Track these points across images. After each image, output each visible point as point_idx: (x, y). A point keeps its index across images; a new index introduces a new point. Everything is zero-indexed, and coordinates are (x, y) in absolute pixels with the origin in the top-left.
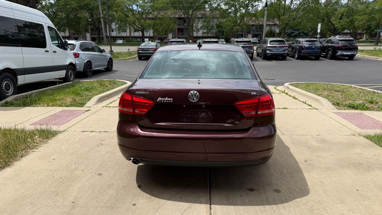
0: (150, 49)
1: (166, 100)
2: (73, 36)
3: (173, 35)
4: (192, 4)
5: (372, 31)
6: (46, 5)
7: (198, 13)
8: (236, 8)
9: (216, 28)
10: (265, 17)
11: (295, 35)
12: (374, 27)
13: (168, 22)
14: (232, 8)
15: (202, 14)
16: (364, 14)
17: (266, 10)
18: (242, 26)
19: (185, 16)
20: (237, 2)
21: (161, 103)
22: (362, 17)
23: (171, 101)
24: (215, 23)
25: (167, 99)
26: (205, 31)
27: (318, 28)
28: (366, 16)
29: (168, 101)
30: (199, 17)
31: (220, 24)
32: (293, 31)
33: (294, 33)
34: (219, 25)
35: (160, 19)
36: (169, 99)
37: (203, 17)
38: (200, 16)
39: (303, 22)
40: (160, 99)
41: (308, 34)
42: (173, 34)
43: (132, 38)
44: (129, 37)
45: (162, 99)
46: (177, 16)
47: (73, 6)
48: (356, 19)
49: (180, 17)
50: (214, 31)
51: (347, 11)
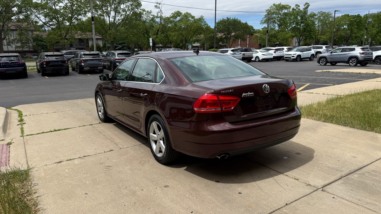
1: (249, 95)
5: (178, 45)
7: (9, 25)
8: (58, 21)
9: (32, 41)
10: (94, 31)
11: (119, 48)
12: (180, 41)
14: (54, 20)
15: (16, 26)
16: (175, 31)
17: (93, 24)
18: (70, 40)
20: (59, 15)
21: (245, 97)
22: (174, 33)
23: (252, 94)
24: (30, 36)
25: (249, 93)
26: (19, 45)
27: (150, 42)
28: (177, 32)
29: (251, 95)
30: (11, 29)
31: (38, 37)
32: (117, 45)
33: (117, 47)
34: (36, 38)
36: (251, 93)
37: (18, 29)
38: (13, 28)
39: (129, 36)
40: (244, 94)
41: (131, 48)
45: (246, 94)
48: (169, 34)
50: (31, 45)
51: (162, 28)
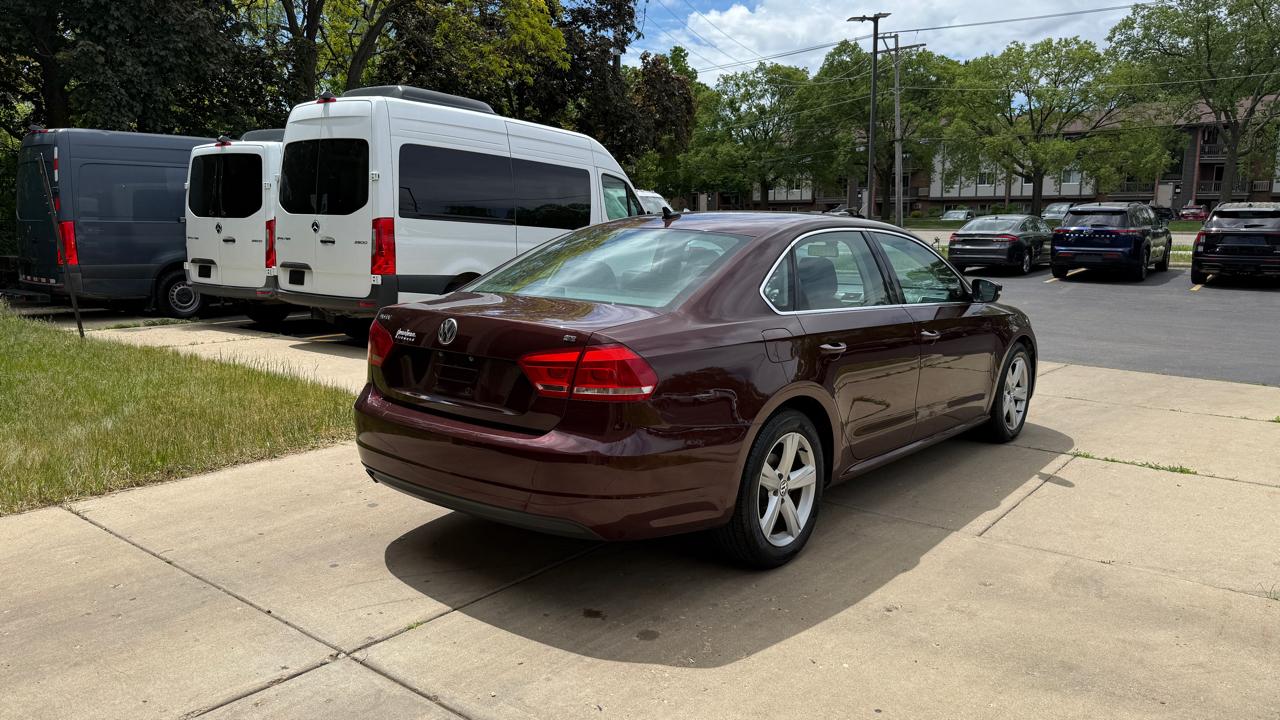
0: (995, 239)
2: (822, 200)
3: (1178, 190)
4: (1250, 72)
6: (749, 113)
13: (1139, 143)
19: (1218, 118)
35: (1114, 135)
42: (1177, 187)
43: (1014, 204)
44: (1001, 200)
46: (1182, 122)
47: (819, 110)
49: (1194, 122)
